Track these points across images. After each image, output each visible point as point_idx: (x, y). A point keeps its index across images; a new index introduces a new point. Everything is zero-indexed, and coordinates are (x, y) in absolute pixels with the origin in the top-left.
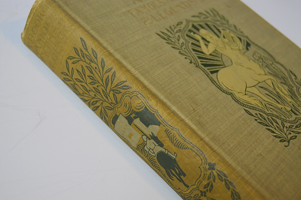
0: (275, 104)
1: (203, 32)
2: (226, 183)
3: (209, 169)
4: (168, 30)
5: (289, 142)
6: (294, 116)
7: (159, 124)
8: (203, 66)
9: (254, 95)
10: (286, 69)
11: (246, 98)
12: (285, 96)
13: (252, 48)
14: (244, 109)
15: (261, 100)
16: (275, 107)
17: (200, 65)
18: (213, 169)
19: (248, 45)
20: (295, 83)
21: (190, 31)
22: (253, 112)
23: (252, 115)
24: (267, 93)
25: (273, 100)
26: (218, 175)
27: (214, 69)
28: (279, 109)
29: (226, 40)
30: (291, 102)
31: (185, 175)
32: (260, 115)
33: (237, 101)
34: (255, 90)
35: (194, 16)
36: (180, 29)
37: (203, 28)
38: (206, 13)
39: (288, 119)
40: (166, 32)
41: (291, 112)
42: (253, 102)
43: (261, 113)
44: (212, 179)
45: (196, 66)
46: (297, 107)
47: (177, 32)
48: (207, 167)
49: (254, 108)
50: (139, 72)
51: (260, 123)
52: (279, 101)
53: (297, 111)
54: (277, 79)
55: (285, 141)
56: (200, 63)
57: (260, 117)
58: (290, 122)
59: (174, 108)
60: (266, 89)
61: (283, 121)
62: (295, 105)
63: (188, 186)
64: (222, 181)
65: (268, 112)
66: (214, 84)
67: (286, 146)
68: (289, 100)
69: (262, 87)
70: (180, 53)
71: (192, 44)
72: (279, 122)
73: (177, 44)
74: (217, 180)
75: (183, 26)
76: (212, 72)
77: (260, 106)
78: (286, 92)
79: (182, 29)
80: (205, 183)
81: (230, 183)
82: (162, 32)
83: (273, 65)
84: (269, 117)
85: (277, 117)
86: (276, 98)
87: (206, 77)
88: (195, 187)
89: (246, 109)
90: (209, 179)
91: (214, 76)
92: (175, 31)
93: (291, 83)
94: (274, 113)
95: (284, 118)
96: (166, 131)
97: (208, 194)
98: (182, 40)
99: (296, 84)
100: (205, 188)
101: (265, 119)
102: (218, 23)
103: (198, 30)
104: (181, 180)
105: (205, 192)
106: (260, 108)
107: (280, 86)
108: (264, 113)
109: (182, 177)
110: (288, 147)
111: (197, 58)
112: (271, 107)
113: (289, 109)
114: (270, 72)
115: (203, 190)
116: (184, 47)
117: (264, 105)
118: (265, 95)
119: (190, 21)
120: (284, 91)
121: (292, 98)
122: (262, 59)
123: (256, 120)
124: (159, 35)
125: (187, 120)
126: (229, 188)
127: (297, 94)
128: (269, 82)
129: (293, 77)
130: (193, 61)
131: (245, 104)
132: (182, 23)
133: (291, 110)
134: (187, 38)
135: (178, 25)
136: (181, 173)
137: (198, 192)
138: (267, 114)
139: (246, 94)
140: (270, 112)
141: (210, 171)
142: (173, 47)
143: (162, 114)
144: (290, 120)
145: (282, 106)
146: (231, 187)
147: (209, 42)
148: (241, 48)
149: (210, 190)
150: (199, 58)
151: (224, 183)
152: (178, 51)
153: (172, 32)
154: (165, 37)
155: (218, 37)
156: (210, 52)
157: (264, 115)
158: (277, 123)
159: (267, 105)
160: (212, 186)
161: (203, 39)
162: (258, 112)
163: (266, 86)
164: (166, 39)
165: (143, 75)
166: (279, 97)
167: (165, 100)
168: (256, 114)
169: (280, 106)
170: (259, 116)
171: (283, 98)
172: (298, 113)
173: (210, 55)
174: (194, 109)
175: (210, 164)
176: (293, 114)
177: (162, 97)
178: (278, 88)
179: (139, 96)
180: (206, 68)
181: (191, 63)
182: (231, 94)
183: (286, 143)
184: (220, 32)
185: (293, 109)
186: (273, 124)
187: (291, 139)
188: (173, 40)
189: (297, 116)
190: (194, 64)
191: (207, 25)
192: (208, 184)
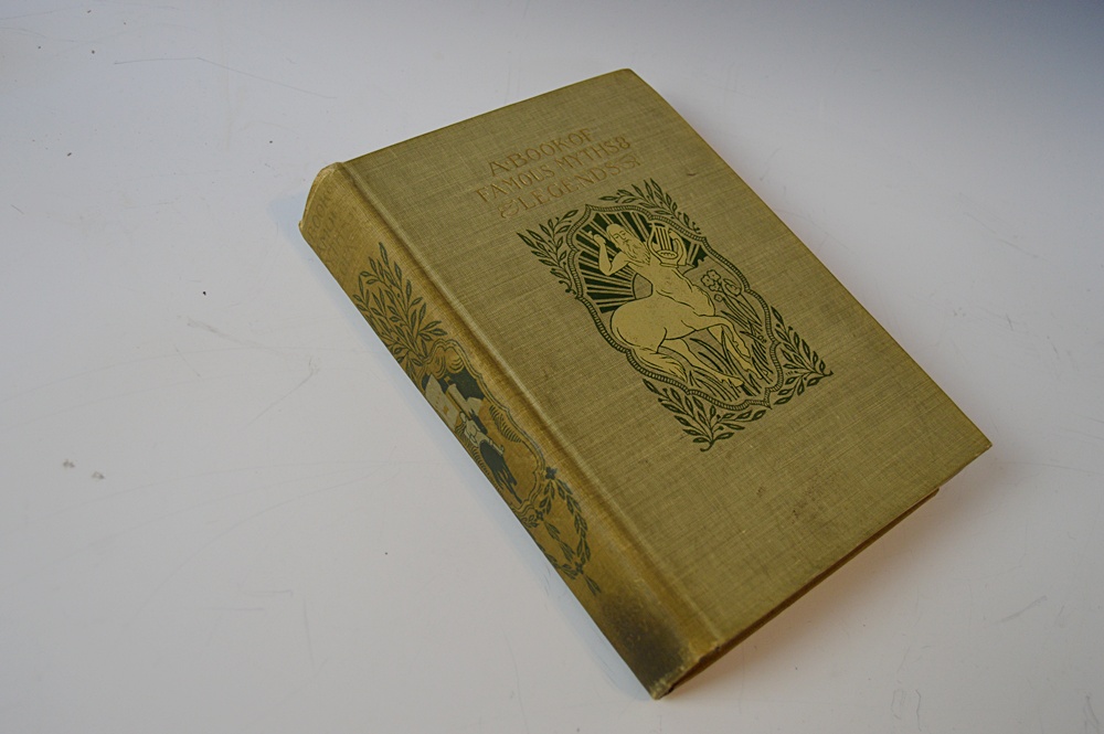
0: (713, 372)
1: (613, 229)
2: (569, 502)
3: (547, 477)
4: (542, 227)
5: (712, 443)
6: (743, 396)
7: (481, 397)
8: (589, 298)
9: (674, 355)
10: (764, 305)
11: (656, 360)
12: (740, 359)
13: (708, 263)
14: (644, 380)
15: (686, 365)
16: (710, 379)
17: (585, 295)
18: (553, 478)
19: (701, 255)
20: (774, 332)
21: (587, 228)
22: (659, 386)
23: (656, 391)
24: (704, 350)
25: (712, 365)
26: (559, 488)
27: (609, 302)
28: (716, 383)
29: (657, 247)
30: (747, 371)
31: (515, 484)
32: (673, 391)
33: (635, 365)
34: (680, 346)
35: (604, 198)
36: (568, 224)
37: (617, 222)
38: (633, 191)
39: (727, 402)
40: (538, 231)
41: (740, 389)
42: (667, 366)
43: (675, 389)
44: (549, 494)
45: (577, 298)
46: (757, 380)
47: (558, 232)
48: (545, 473)
49: (664, 379)
50: (466, 307)
51: (666, 406)
52: (723, 368)
53: (754, 387)
54: (736, 325)
55: (705, 440)
56: (586, 291)
57: (671, 397)
58: (730, 407)
59: (511, 372)
60: (703, 344)
61: (715, 404)
62: (755, 377)
63: (520, 502)
64: (563, 498)
65: (691, 387)
66: (600, 331)
67: (702, 450)
68: (746, 365)
69: (696, 340)
70: (553, 272)
71: (583, 254)
72: (707, 405)
73: (553, 255)
74: (557, 496)
75: (575, 219)
76: (604, 310)
77: (679, 374)
78: (745, 352)
79: (572, 224)
80: (541, 498)
81: (575, 502)
82: (530, 232)
83: (740, 298)
84: (690, 397)
85: (706, 397)
86: (718, 362)
87: (590, 318)
88: (529, 503)
89: (648, 379)
90: (546, 492)
91: (605, 317)
92: (557, 229)
93: (764, 333)
94: (704, 389)
95: (721, 399)
96: (492, 409)
97: (545, 515)
98: (564, 247)
99: (776, 335)
100: (541, 506)
101: (679, 400)
102: (652, 211)
103: (605, 226)
104: (512, 491)
105: (541, 513)
106: (677, 379)
107: (736, 338)
108: (683, 388)
109: (512, 485)
110: (706, 453)
111: (583, 282)
112: (701, 378)
113: (738, 383)
114: (728, 311)
115: (540, 510)
116: (565, 260)
117: (688, 374)
118: (697, 355)
119: (594, 208)
120: (741, 348)
121: (754, 361)
122: (720, 285)
123: (660, 400)
124: (522, 236)
125: (528, 395)
126: (572, 511)
127: (767, 356)
128: (717, 332)
129: (775, 321)
130: (574, 288)
131: (650, 370)
132: (576, 211)
133: (742, 386)
134: (576, 242)
135: (566, 216)
136: (511, 480)
137: (532, 512)
138: (687, 391)
139: (657, 353)
140: (695, 387)
141: (547, 481)
142: (543, 261)
143: (488, 380)
144: (731, 403)
145: (726, 378)
146: (575, 509)
147: (618, 250)
148: (682, 262)
149: (548, 511)
150: (588, 281)
151: (566, 501)
152: (550, 268)
153: (551, 232)
154: (534, 241)
155: (643, 240)
156: (613, 271)
157: (681, 392)
158: (702, 408)
159: (694, 375)
160: (550, 504)
161: (609, 243)
162: (668, 386)
163: (706, 338)
164: (533, 246)
165: (470, 312)
166: (726, 360)
167: (499, 358)
168: (665, 390)
169: (720, 377)
170: (669, 393)
171: (735, 362)
172: (754, 392)
173: (613, 275)
174: (546, 376)
175: (548, 470)
176: (743, 392)
177: (495, 352)
178: (732, 342)
179: (457, 348)
180: (594, 302)
181: (567, 291)
182: (628, 352)
183: (705, 445)
184: (650, 230)
185: (746, 384)
186: (692, 410)
187: (718, 438)
188: (547, 248)
189: (750, 398)
190: (575, 293)
191: (627, 215)
192: (545, 500)
